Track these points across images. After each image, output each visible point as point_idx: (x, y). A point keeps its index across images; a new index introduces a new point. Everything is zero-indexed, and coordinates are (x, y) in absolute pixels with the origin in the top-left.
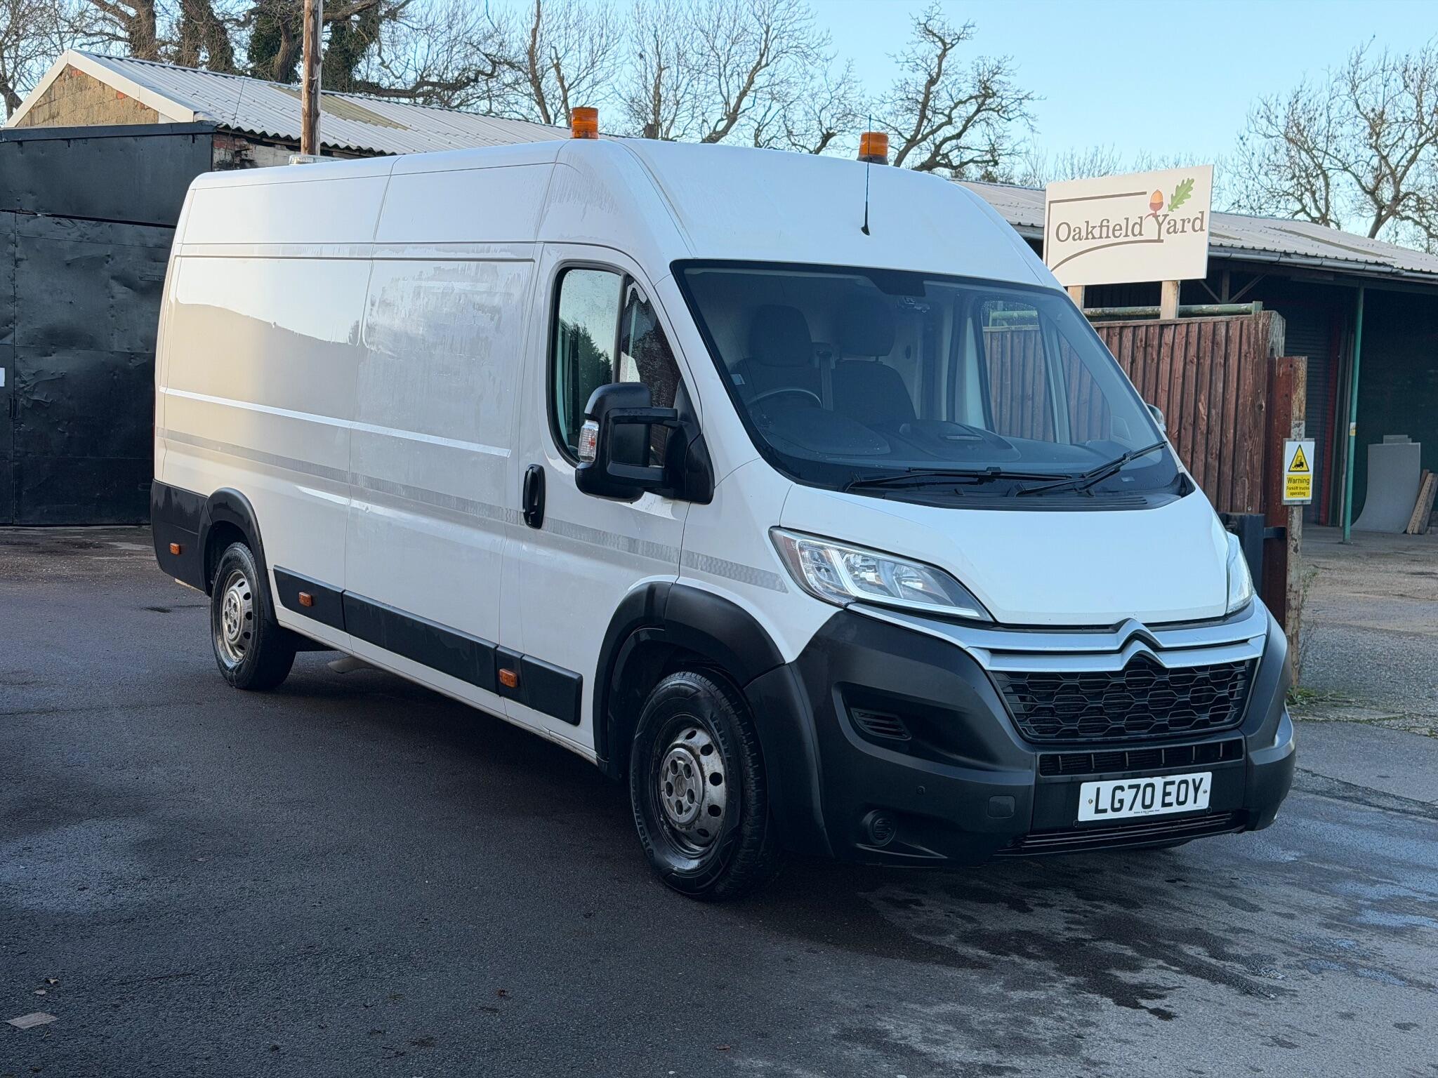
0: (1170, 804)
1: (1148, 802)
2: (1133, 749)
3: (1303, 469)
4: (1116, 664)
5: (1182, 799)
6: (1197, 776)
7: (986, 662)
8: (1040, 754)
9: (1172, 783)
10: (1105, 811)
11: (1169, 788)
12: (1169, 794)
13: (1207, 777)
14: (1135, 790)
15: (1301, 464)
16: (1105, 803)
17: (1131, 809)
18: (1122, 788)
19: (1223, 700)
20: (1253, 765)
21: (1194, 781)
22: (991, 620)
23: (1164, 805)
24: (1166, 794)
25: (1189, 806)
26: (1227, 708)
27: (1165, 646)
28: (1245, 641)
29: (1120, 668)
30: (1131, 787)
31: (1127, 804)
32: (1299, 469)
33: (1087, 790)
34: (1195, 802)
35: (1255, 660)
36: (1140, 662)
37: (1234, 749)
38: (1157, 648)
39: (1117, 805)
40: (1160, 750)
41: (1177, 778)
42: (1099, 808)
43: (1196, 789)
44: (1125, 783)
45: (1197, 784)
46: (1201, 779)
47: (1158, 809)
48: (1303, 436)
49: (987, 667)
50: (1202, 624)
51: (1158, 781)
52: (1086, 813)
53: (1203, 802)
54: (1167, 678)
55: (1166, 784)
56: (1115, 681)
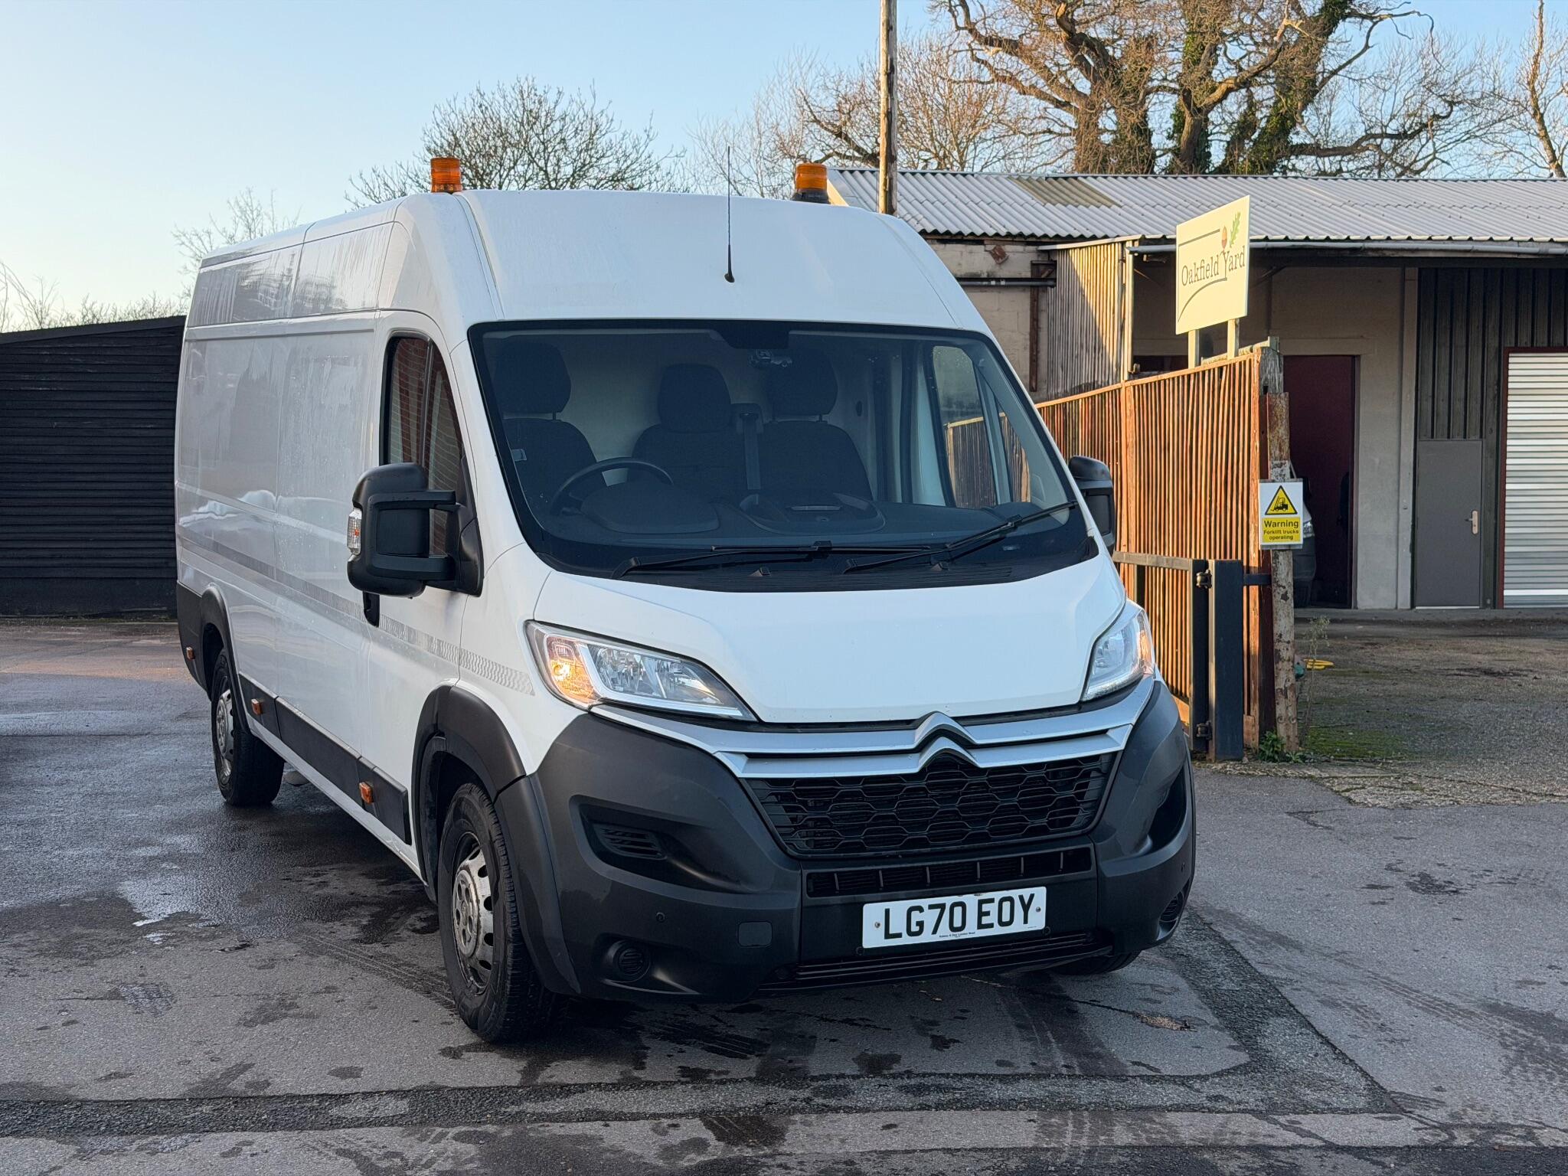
0: (991, 926)
1: (957, 923)
2: (935, 863)
3: (1287, 511)
4: (912, 766)
5: (1006, 918)
6: (1026, 892)
7: (740, 769)
8: (806, 872)
9: (992, 901)
10: (899, 935)
11: (985, 908)
12: (987, 914)
13: (1040, 894)
14: (939, 910)
16: (898, 925)
17: (935, 932)
18: (920, 909)
19: (1070, 801)
20: (1105, 877)
21: (1021, 898)
22: (755, 719)
23: (980, 926)
24: (981, 914)
25: (1018, 927)
26: (1076, 811)
27: (979, 742)
28: (1103, 732)
29: (916, 770)
30: (931, 907)
31: (929, 927)
32: (1280, 511)
33: (872, 913)
34: (1026, 921)
35: (1115, 754)
36: (943, 763)
37: (1080, 860)
38: (969, 745)
39: (915, 928)
40: (975, 863)
41: (997, 895)
42: (891, 932)
43: (1026, 908)
44: (925, 903)
45: (1026, 901)
46: (1032, 896)
47: (972, 931)
48: (1288, 475)
49: (739, 774)
50: (1032, 716)
51: (971, 900)
52: (872, 938)
53: (1037, 921)
54: (984, 779)
55: (981, 902)
56: (911, 785)
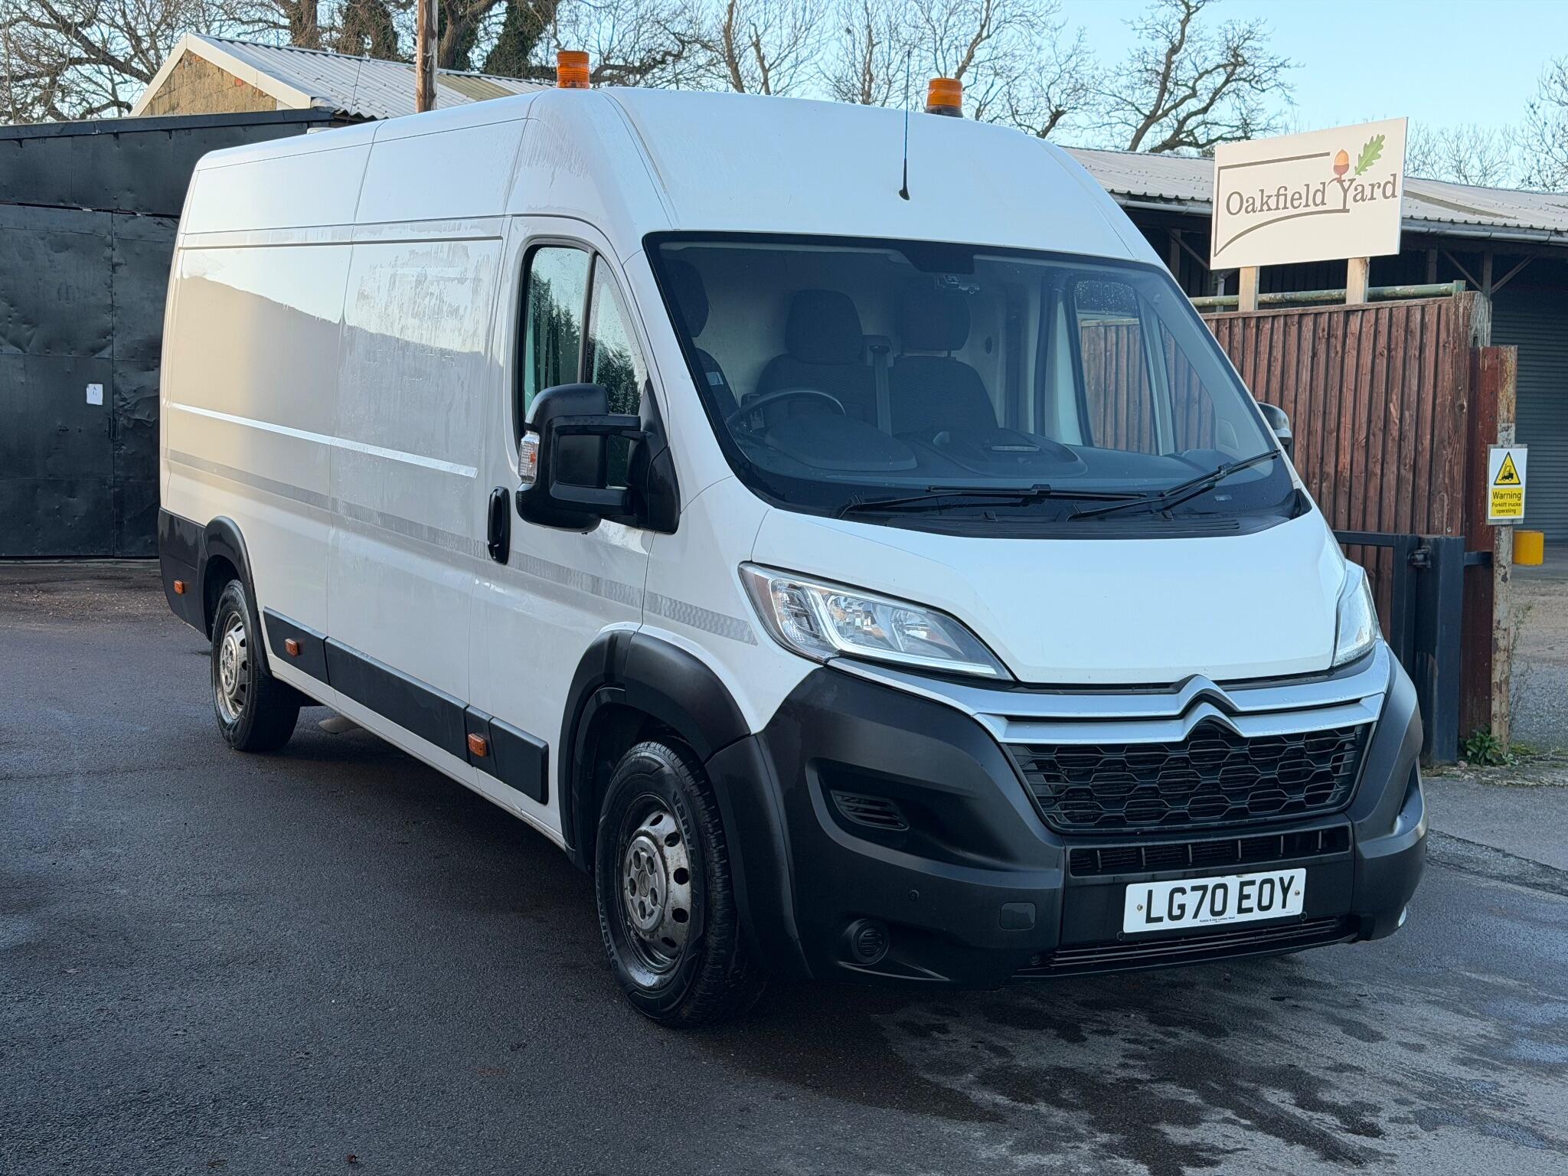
0: (1250, 910)
1: (1218, 907)
2: (1199, 840)
3: (1513, 481)
4: (1176, 733)
5: (1265, 902)
6: (1286, 874)
7: (1001, 732)
8: (1070, 848)
9: (1252, 883)
10: (1160, 919)
11: (1247, 890)
12: (1248, 897)
13: (1300, 875)
14: (1201, 892)
15: (1511, 476)
16: (1160, 908)
17: (1195, 916)
18: (1183, 891)
19: (1326, 776)
20: (1363, 859)
21: (1281, 880)
22: (1011, 678)
23: (1241, 910)
24: (1243, 897)
25: (1276, 912)
26: (1331, 787)
27: (1242, 709)
28: (1356, 701)
29: (1180, 738)
30: (1194, 889)
31: (1190, 911)
32: (1507, 481)
33: (1135, 894)
34: (1284, 906)
35: (1369, 725)
36: (1207, 731)
37: (1337, 839)
38: (1231, 712)
39: (1176, 912)
40: (1237, 840)
41: (1258, 877)
42: (1152, 916)
43: (1285, 890)
44: (1187, 884)
45: (1286, 883)
46: (1292, 878)
47: (1232, 916)
48: (1513, 441)
49: (1000, 739)
50: (1297, 680)
51: (1233, 882)
52: (1134, 922)
53: (1295, 906)
54: (1244, 749)
55: (1243, 884)
56: (1173, 754)
